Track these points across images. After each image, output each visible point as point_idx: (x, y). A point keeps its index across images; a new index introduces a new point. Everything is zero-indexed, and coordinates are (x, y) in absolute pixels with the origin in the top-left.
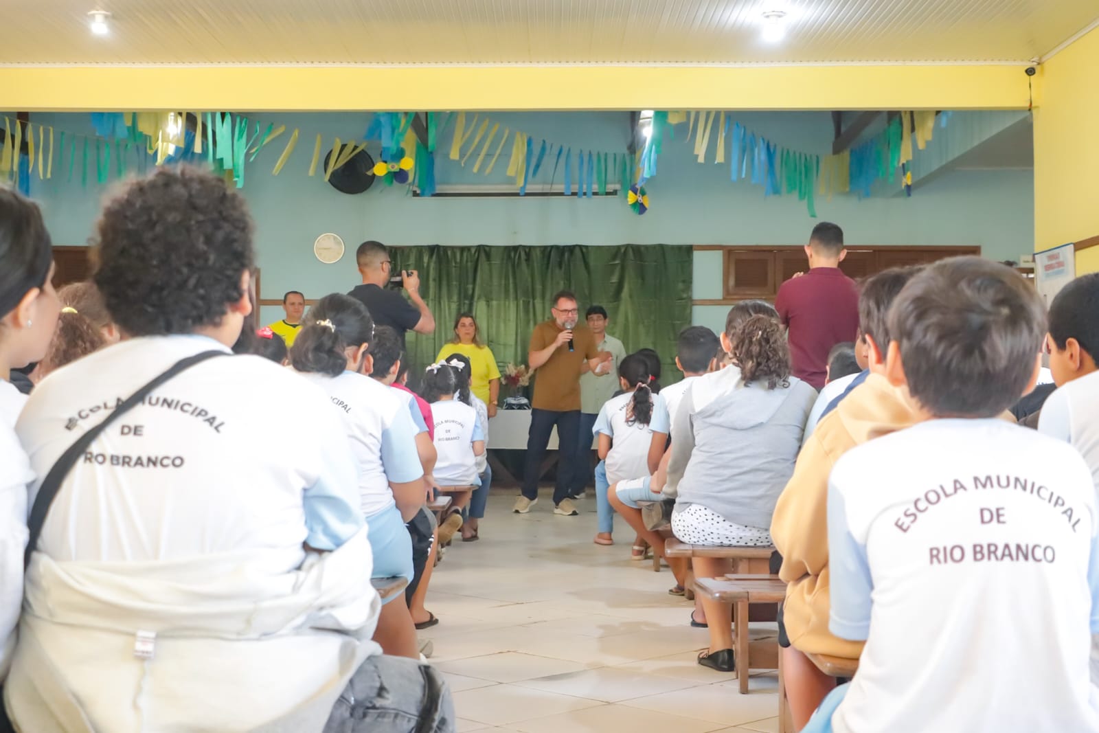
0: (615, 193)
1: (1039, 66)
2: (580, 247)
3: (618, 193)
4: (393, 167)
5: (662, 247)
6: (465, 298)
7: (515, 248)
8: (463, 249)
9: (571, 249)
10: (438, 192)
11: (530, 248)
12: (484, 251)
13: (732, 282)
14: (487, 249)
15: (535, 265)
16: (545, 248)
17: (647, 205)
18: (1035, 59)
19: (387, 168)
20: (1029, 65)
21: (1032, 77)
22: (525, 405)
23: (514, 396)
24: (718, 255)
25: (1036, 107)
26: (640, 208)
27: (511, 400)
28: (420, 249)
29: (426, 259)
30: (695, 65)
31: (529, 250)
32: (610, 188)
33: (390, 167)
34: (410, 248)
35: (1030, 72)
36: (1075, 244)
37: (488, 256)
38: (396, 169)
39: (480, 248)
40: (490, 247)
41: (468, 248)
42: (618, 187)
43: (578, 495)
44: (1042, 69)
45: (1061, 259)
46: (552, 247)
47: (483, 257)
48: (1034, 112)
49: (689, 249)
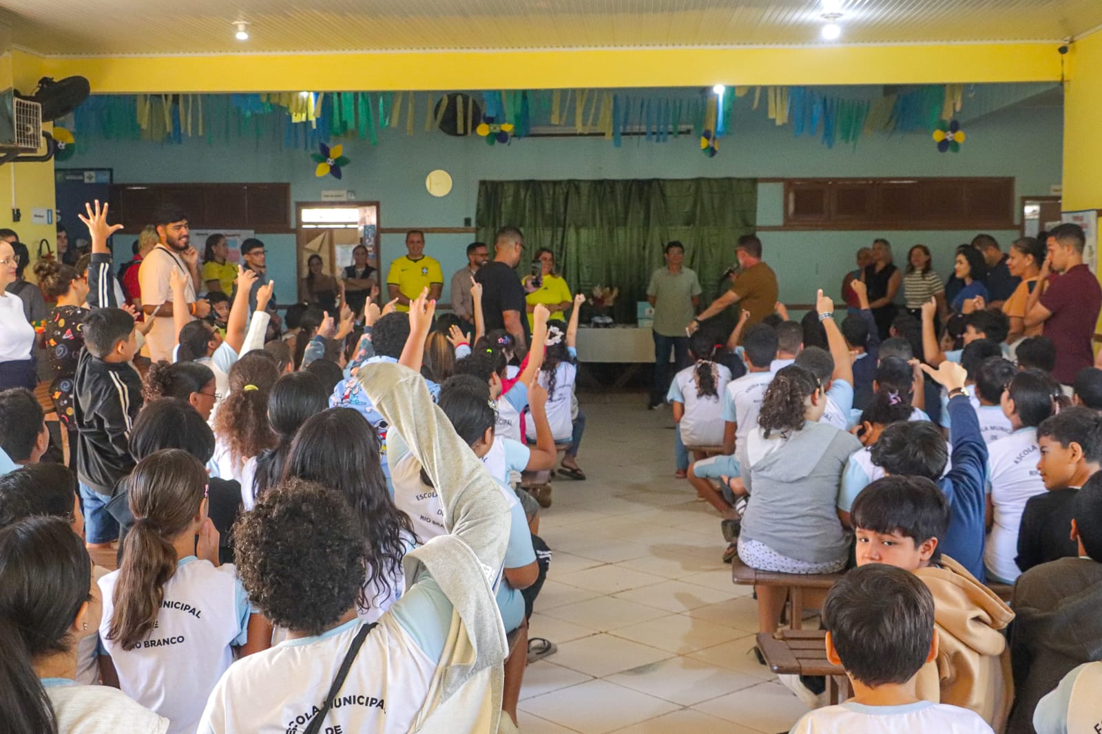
0: (688, 132)
1: (1071, 45)
2: (658, 180)
3: (692, 132)
4: (495, 128)
5: (729, 179)
6: (558, 225)
7: (601, 182)
8: (556, 183)
9: (649, 182)
10: (532, 133)
11: (614, 181)
12: (574, 185)
13: (791, 207)
14: (576, 183)
15: (619, 197)
16: (627, 181)
17: (716, 148)
18: (1068, 38)
19: (489, 129)
20: (1061, 44)
21: (1065, 55)
22: (610, 323)
23: (600, 315)
24: (780, 187)
25: (1068, 81)
26: (712, 151)
27: (598, 319)
28: (517, 183)
29: (522, 194)
30: (761, 46)
31: (613, 183)
32: (683, 127)
33: (492, 128)
34: (509, 182)
35: (1063, 50)
36: (1097, 210)
37: (577, 188)
38: (497, 130)
39: (569, 181)
40: (579, 181)
41: (560, 182)
42: (691, 127)
43: (656, 405)
44: (1074, 48)
45: (1085, 221)
46: (633, 181)
47: (573, 189)
48: (1066, 85)
49: (755, 181)
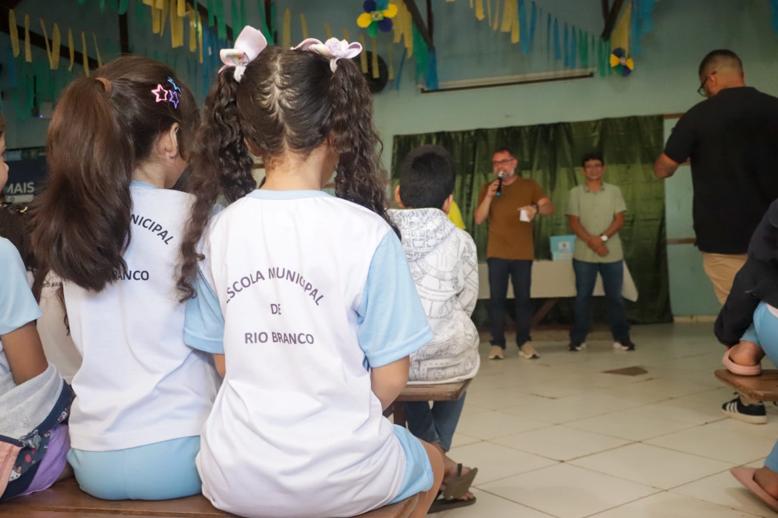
0: (592, 74)
2: (564, 124)
6: (467, 173)
8: (463, 133)
9: (557, 126)
10: (441, 88)
12: (481, 133)
14: (484, 131)
16: (534, 127)
17: (630, 68)
26: (624, 70)
31: (520, 129)
34: (421, 135)
39: (479, 132)
40: (487, 130)
41: (469, 132)
46: (540, 126)
49: (660, 119)
